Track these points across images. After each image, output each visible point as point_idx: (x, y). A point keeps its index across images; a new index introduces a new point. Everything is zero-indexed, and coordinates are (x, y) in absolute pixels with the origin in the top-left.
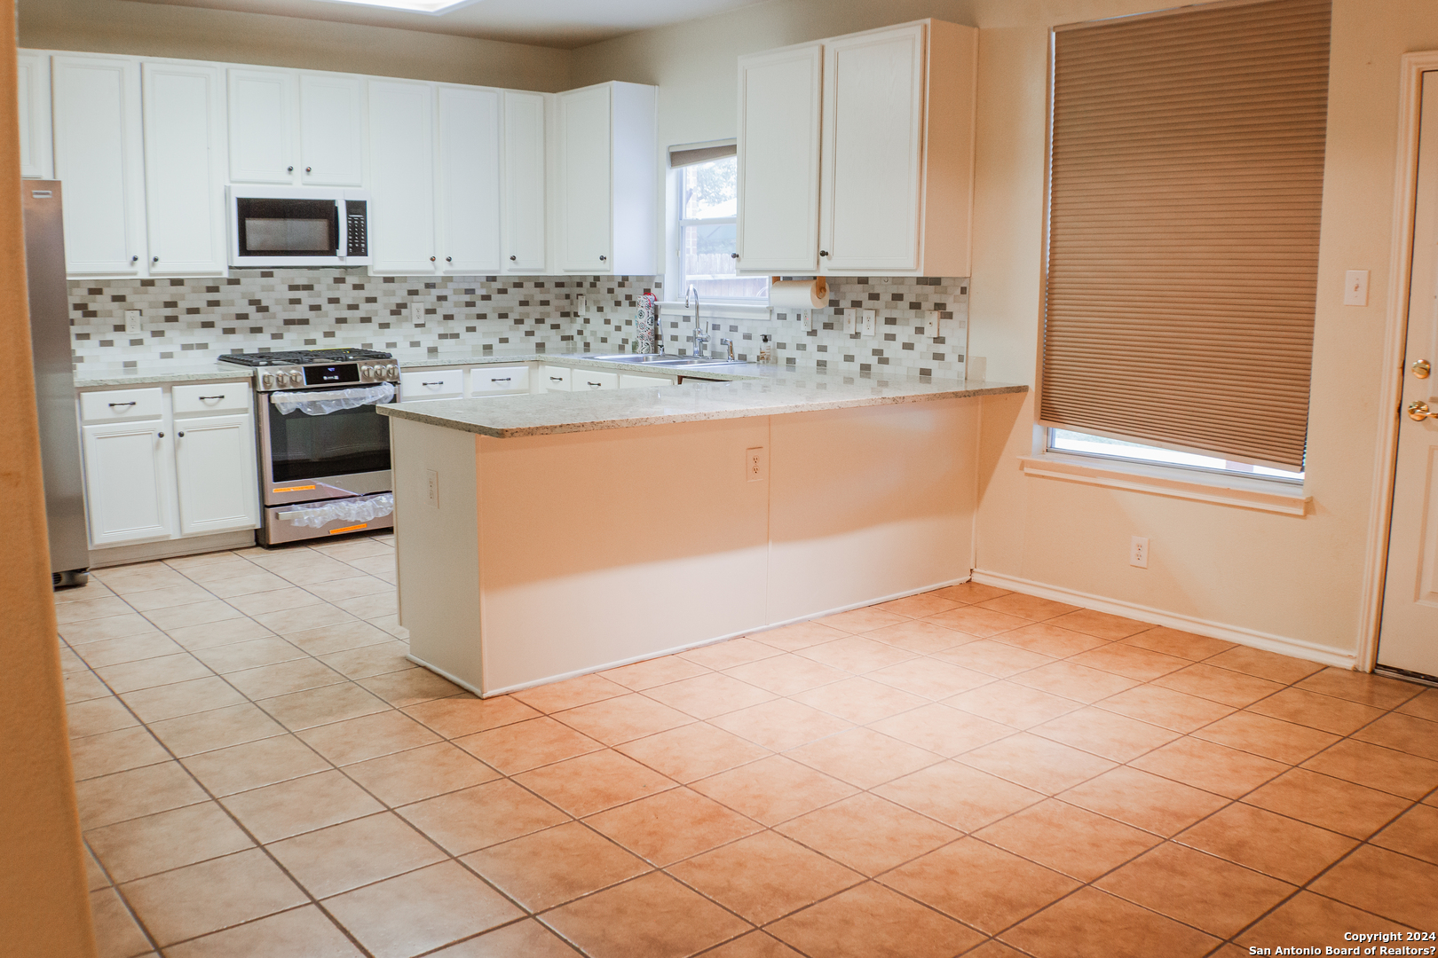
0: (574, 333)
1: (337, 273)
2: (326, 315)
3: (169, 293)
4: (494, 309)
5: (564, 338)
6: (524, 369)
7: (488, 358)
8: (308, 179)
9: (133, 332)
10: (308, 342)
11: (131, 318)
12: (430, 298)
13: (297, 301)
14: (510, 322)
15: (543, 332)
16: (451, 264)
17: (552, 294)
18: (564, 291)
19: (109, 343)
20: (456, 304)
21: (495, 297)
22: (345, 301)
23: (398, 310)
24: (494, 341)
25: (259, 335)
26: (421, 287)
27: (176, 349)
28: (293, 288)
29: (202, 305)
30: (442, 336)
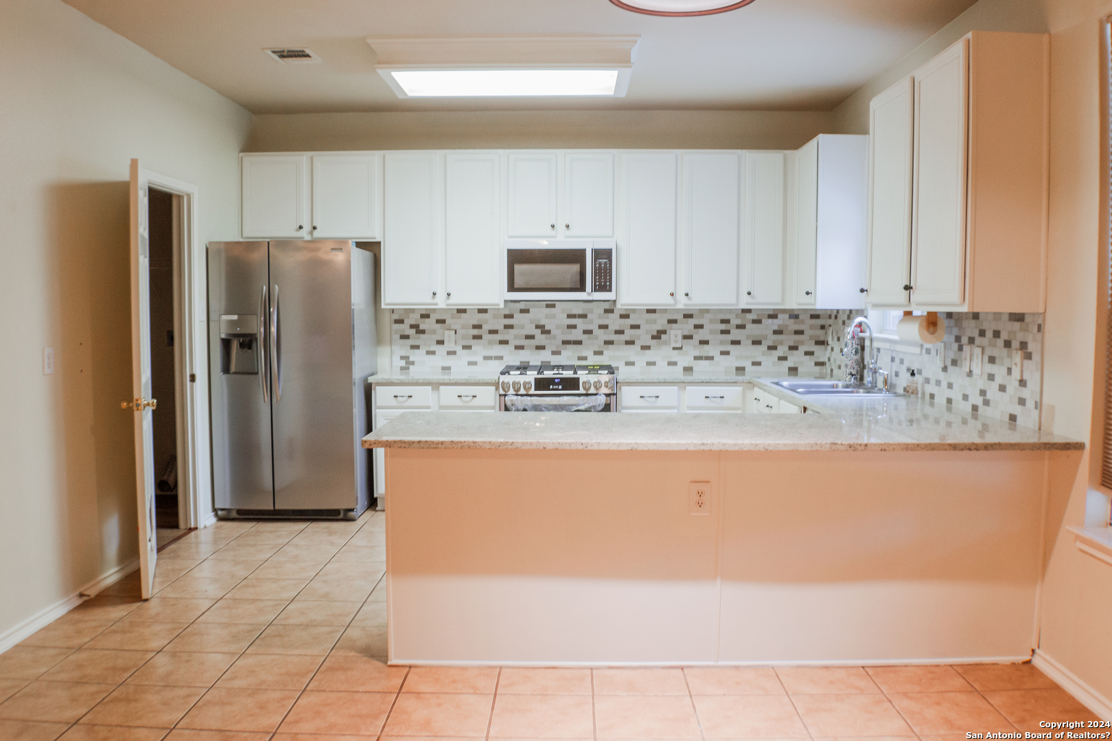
0: (826, 360)
1: (607, 306)
2: (597, 338)
3: (476, 318)
4: (748, 337)
5: (817, 364)
6: (739, 389)
7: (689, 378)
8: (568, 233)
9: (450, 345)
10: (580, 358)
11: (448, 336)
12: (687, 327)
13: (574, 327)
14: (763, 348)
15: (795, 358)
16: (690, 299)
17: (807, 324)
18: (819, 322)
19: (433, 353)
20: (712, 332)
21: (749, 326)
22: (612, 327)
23: (658, 335)
24: (747, 364)
25: (542, 351)
26: (679, 317)
27: (479, 359)
28: (569, 316)
29: (500, 327)
30: (696, 358)
